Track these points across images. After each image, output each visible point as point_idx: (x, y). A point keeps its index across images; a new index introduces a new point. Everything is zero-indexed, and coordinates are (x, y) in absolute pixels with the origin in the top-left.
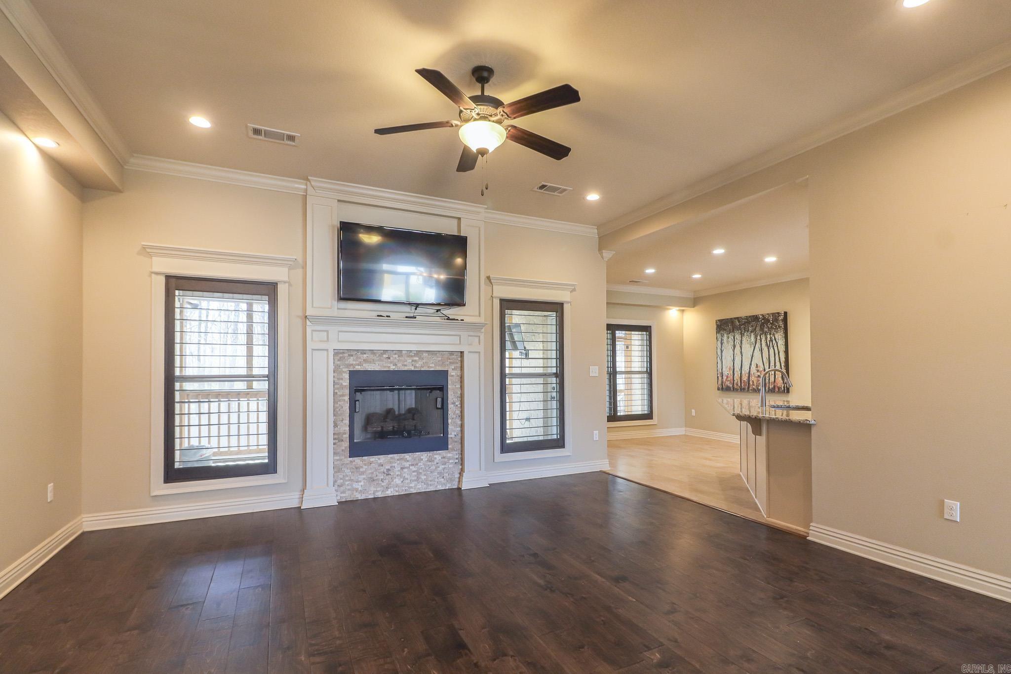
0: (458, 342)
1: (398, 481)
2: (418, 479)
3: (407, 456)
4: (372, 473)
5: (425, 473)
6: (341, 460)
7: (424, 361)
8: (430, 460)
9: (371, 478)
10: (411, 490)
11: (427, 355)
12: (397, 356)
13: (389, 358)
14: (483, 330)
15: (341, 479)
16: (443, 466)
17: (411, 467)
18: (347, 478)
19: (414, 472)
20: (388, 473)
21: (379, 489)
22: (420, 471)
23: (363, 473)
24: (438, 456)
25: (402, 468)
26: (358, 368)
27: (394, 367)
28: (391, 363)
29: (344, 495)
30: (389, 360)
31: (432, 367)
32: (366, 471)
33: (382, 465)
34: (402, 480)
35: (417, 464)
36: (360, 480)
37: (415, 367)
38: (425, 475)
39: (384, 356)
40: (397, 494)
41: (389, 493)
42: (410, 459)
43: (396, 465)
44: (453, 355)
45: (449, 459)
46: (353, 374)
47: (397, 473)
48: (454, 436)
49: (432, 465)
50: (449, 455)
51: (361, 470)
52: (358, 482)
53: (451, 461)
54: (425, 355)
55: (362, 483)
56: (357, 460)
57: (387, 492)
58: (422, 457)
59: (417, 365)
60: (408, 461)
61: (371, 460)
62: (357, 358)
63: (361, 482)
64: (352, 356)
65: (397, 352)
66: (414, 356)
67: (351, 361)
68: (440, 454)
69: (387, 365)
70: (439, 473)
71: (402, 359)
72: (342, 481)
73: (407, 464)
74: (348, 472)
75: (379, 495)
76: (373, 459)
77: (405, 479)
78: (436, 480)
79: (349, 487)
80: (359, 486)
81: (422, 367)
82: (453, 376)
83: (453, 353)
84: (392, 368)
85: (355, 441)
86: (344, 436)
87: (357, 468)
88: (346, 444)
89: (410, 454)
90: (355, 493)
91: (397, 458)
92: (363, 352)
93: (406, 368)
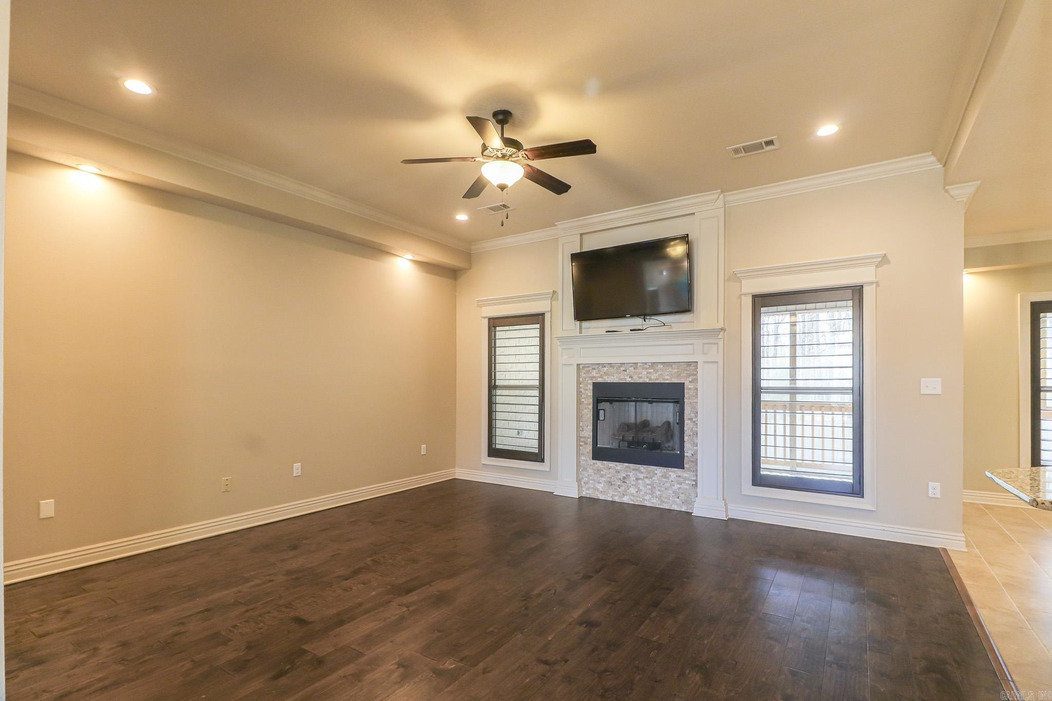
0: (692, 352)
1: (633, 490)
2: (652, 493)
3: (642, 468)
4: (611, 478)
5: (659, 488)
6: (586, 461)
7: (660, 373)
8: (664, 476)
9: (610, 482)
10: (646, 502)
11: (662, 366)
12: (632, 368)
13: (626, 371)
14: (721, 336)
15: (586, 477)
16: (679, 486)
17: (645, 480)
18: (591, 478)
19: (648, 485)
20: (624, 480)
21: (616, 494)
22: (655, 485)
23: (602, 476)
24: (673, 473)
25: (637, 479)
26: (600, 380)
27: (630, 379)
28: (627, 375)
29: (588, 492)
30: (625, 373)
31: (667, 380)
32: (606, 474)
33: (619, 472)
34: (637, 490)
35: (651, 478)
36: (601, 481)
37: (650, 379)
38: (659, 490)
39: (621, 369)
40: (632, 503)
41: (626, 500)
42: (644, 471)
43: (631, 474)
44: (690, 365)
45: (685, 479)
46: (596, 386)
47: (632, 483)
48: (691, 455)
49: (667, 482)
50: (685, 475)
51: (602, 473)
52: (599, 483)
53: (687, 482)
54: (660, 366)
55: (602, 485)
56: (599, 464)
57: (623, 499)
58: (656, 472)
59: (652, 377)
60: (642, 473)
61: (610, 465)
62: (599, 371)
63: (601, 483)
64: (594, 369)
65: (632, 364)
66: (649, 368)
67: (594, 373)
68: (674, 472)
69: (623, 377)
70: (674, 492)
71: (637, 371)
72: (587, 479)
73: (641, 476)
74: (591, 471)
75: (617, 499)
76: (612, 464)
77: (640, 490)
78: (671, 498)
79: (592, 486)
80: (600, 487)
81: (656, 379)
82: (690, 389)
83: (690, 363)
84: (628, 380)
85: (598, 446)
86: (589, 440)
87: (598, 470)
88: (589, 448)
89: (645, 466)
90: (597, 493)
91: (633, 468)
92: (603, 365)
93: (641, 381)
